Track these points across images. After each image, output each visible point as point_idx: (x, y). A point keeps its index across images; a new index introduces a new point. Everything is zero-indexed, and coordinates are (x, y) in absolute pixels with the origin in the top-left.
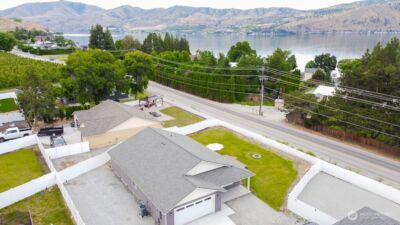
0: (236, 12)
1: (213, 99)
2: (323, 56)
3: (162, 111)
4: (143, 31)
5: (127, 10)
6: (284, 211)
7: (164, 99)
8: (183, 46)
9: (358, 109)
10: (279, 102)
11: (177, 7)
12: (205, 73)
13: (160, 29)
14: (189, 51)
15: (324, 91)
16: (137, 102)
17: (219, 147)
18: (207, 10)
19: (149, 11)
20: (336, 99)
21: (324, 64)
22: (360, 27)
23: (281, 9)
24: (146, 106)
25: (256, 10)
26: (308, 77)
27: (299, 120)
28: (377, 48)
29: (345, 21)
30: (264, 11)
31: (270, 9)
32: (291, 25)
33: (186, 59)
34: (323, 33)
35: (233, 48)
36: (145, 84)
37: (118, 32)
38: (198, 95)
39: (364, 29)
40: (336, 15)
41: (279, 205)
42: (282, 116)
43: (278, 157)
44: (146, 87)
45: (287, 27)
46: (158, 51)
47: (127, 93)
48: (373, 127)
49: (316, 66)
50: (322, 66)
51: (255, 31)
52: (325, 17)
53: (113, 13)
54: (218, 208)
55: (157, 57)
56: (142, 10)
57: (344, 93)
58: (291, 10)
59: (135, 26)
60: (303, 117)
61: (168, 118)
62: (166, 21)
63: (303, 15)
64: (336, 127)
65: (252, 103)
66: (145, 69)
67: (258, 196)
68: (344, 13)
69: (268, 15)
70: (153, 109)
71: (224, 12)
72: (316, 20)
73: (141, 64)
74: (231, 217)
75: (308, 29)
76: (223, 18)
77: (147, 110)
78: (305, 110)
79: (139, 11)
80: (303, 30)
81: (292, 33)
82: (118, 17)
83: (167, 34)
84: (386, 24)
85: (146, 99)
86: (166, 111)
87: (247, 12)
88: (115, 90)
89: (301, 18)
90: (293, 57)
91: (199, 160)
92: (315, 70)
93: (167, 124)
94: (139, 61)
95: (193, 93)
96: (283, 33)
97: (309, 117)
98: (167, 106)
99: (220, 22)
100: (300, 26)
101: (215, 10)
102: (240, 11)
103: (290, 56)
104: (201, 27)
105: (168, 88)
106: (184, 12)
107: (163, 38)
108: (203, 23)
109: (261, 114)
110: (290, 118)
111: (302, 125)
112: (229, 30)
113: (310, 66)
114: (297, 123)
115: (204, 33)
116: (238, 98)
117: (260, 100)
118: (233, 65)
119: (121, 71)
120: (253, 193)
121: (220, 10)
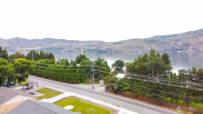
0: (78, 42)
1: (68, 83)
2: (118, 61)
3: (37, 91)
4: (27, 50)
5: (18, 40)
7: (39, 84)
8: (51, 56)
9: (135, 83)
10: (102, 82)
11: (47, 39)
12: (63, 69)
13: (37, 49)
14: (54, 59)
15: (120, 76)
16: (21, 87)
17: (71, 107)
18: (64, 41)
19: (31, 40)
20: (125, 79)
21: (119, 64)
22: (131, 50)
23: (99, 41)
24: (27, 89)
25: (88, 42)
26: (113, 70)
27: (112, 90)
28: (139, 57)
29: (125, 47)
30: (91, 42)
31: (94, 41)
32: (104, 48)
33: (52, 63)
34: (118, 52)
35: (77, 57)
36: (27, 76)
37: (11, 51)
38: (59, 81)
39: (133, 50)
40: (122, 45)
42: (103, 88)
44: (27, 78)
45: (102, 49)
46: (36, 59)
47: (15, 82)
48: (143, 91)
49: (116, 65)
50: (118, 66)
51: (88, 50)
52: (118, 45)
53: (9, 41)
55: (35, 62)
56: (27, 40)
57: (129, 76)
58: (103, 42)
59: (22, 48)
60: (113, 88)
61: (41, 95)
62: (42, 45)
63: (108, 44)
64: (128, 92)
65: (88, 83)
66: (27, 68)
68: (125, 44)
69: (93, 44)
70: (31, 91)
71: (73, 41)
72: (114, 46)
73: (25, 65)
75: (111, 50)
76: (72, 44)
77: (27, 92)
78: (114, 84)
79: (25, 40)
80: (109, 50)
81: (104, 52)
82: (12, 43)
83: (41, 51)
84: (142, 48)
85: (27, 85)
86: (39, 91)
87: (83, 42)
88: (7, 80)
89: (107, 46)
90: (106, 61)
92: (116, 67)
93: (40, 98)
94: (23, 63)
95: (57, 80)
96: (101, 52)
97: (115, 88)
98: (40, 88)
99: (70, 46)
100: (107, 49)
101: (68, 41)
102: (80, 42)
103: (104, 61)
104: (61, 48)
105: (41, 78)
106: (51, 41)
107: (39, 53)
108: (61, 46)
109: (93, 88)
110: (107, 89)
111: (113, 92)
112: (75, 50)
113: (113, 65)
114: (110, 92)
115: (62, 51)
116: (82, 81)
117: (92, 81)
118: (78, 65)
119: (12, 69)
121: (70, 41)
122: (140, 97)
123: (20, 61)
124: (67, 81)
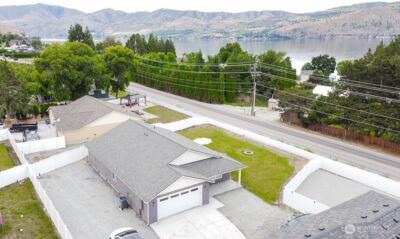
0: (225, 16)
1: (201, 100)
2: (320, 58)
3: (146, 110)
4: (126, 36)
5: (109, 15)
6: (278, 205)
7: (148, 99)
8: (168, 47)
9: (361, 105)
10: (273, 102)
11: (162, 10)
12: (192, 72)
13: (144, 32)
14: (175, 53)
15: (321, 91)
16: (118, 101)
17: (208, 141)
18: (195, 14)
19: (132, 14)
20: (333, 97)
21: (322, 66)
22: (360, 32)
23: (274, 13)
24: (128, 105)
25: (248, 14)
26: (304, 79)
27: (296, 120)
28: (380, 47)
29: (344, 25)
30: (256, 14)
31: (262, 13)
32: (286, 29)
33: (172, 59)
34: (321, 38)
35: (222, 50)
36: (127, 82)
37: (98, 37)
39: (365, 33)
40: (334, 18)
41: (274, 199)
42: (277, 115)
43: (271, 153)
44: (128, 85)
45: (281, 31)
46: (141, 52)
47: (107, 91)
48: (378, 124)
49: (313, 69)
50: (320, 68)
51: (246, 35)
52: (323, 21)
53: (94, 17)
54: (206, 201)
55: (142, 58)
56: (125, 14)
57: (345, 88)
58: (284, 13)
59: (117, 30)
60: (300, 114)
61: (152, 116)
62: (152, 25)
63: (298, 18)
64: (337, 126)
65: (243, 103)
66: (127, 65)
67: (250, 191)
68: (342, 16)
69: (259, 19)
70: (135, 108)
71: (213, 15)
72: (311, 23)
73: (123, 59)
74: (220, 210)
75: (303, 33)
76: (211, 21)
77: (129, 109)
78: (303, 108)
79: (122, 15)
80: (299, 34)
81: (286, 38)
82: (99, 21)
83: (151, 36)
84: (388, 28)
85: (128, 97)
86: (149, 110)
87: (237, 16)
88: (93, 86)
89: (296, 22)
90: (288, 58)
91: (185, 150)
92: (311, 72)
93: (150, 122)
94: (120, 56)
95: (179, 94)
96: (277, 37)
97: (306, 116)
98: (150, 105)
99: (208, 27)
100: (295, 30)
101: (203, 13)
102: (229, 15)
103: (284, 58)
104: (188, 32)
106: (170, 16)
107: (147, 41)
108: (190, 27)
109: (253, 114)
110: (285, 118)
111: (298, 125)
112: (218, 35)
113: (306, 68)
114: (293, 123)
115: (191, 38)
116: (229, 98)
117: (252, 101)
118: (223, 65)
119: (100, 65)
120: (244, 187)
121: (208, 14)
122: (367, 139)
123: (115, 51)
124: (198, 97)
